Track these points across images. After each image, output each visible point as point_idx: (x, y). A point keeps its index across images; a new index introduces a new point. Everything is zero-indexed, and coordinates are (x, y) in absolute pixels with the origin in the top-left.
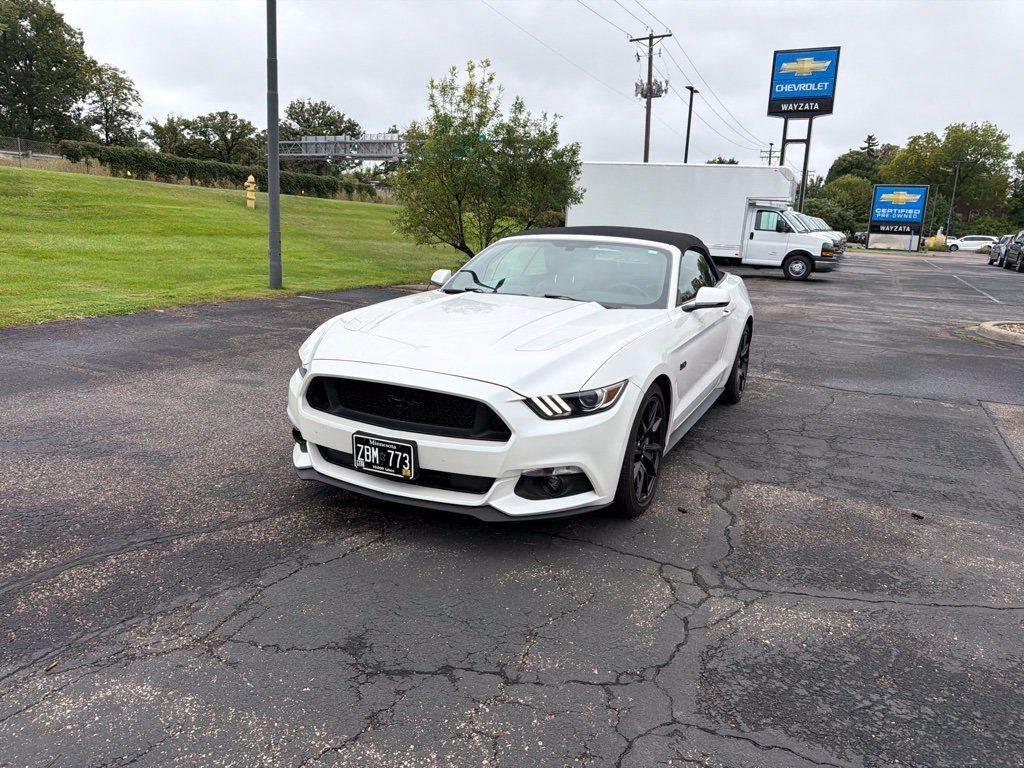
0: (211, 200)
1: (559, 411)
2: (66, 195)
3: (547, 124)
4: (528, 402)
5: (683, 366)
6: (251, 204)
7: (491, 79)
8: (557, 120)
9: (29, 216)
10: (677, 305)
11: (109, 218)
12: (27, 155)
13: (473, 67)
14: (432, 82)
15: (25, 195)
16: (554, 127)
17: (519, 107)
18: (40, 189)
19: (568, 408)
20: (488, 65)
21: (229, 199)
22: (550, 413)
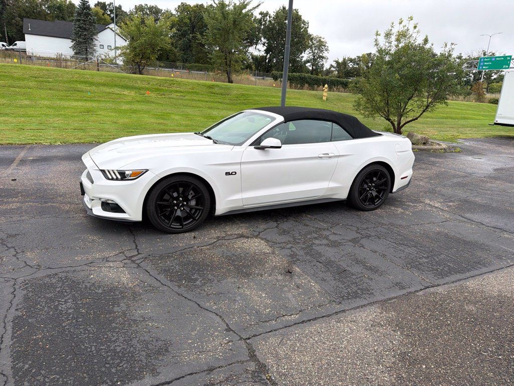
0: (306, 96)
1: (115, 177)
2: (243, 95)
3: (446, 49)
4: (103, 171)
5: (228, 174)
6: (324, 98)
7: (415, 27)
8: (453, 46)
9: (225, 103)
10: (251, 145)
11: (255, 104)
12: (263, 79)
13: (402, 22)
14: (377, 32)
15: (228, 95)
16: (450, 51)
17: (426, 41)
18: (235, 92)
19: (119, 177)
20: (412, 20)
21: (315, 96)
22: (110, 177)
